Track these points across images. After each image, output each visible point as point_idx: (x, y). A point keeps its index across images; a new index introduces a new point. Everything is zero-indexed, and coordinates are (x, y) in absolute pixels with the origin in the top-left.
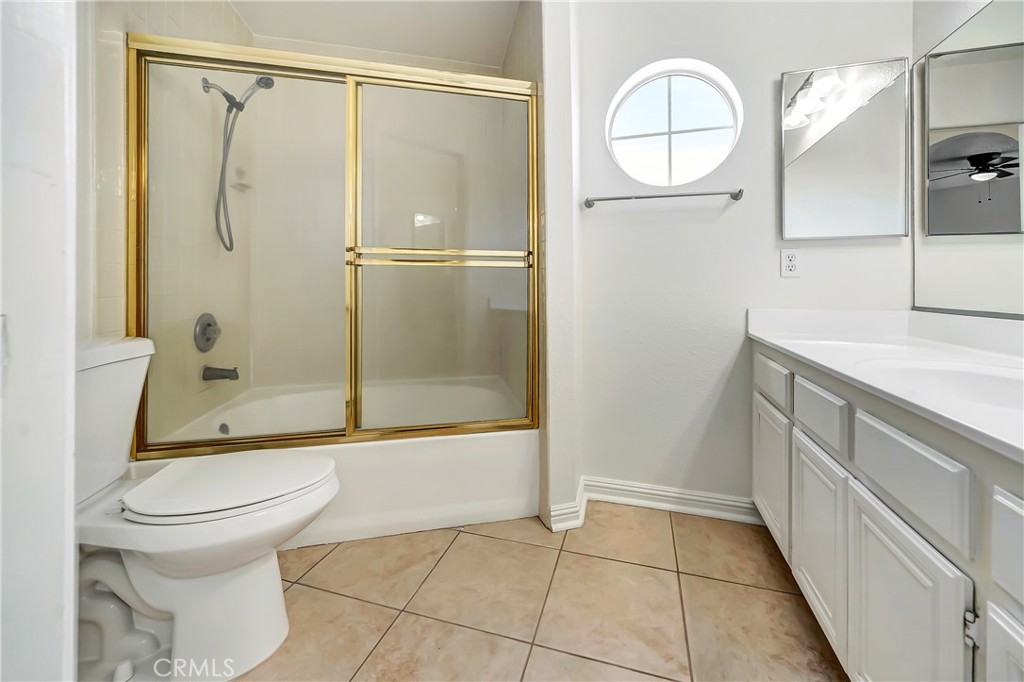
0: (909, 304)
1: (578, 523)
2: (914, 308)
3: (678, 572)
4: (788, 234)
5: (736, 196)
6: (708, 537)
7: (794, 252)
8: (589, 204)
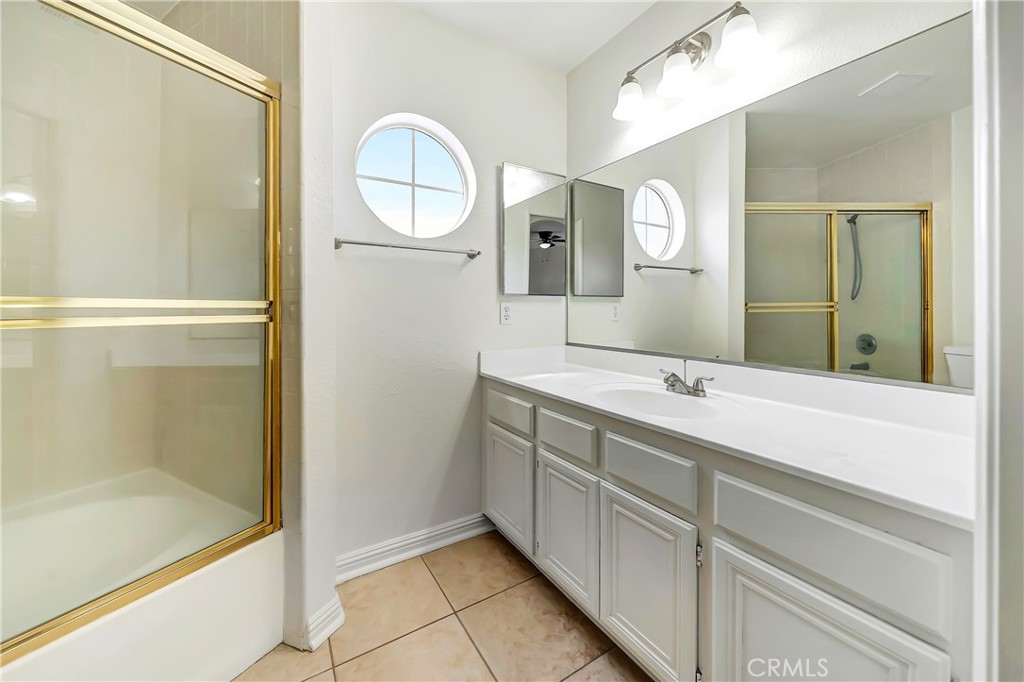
0: (564, 342)
1: (340, 620)
2: (568, 344)
3: (455, 613)
4: (507, 291)
5: (472, 256)
6: (461, 563)
7: (508, 304)
8: (338, 244)
